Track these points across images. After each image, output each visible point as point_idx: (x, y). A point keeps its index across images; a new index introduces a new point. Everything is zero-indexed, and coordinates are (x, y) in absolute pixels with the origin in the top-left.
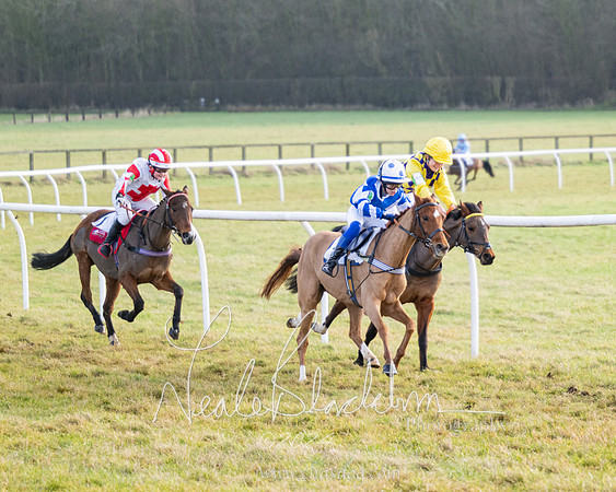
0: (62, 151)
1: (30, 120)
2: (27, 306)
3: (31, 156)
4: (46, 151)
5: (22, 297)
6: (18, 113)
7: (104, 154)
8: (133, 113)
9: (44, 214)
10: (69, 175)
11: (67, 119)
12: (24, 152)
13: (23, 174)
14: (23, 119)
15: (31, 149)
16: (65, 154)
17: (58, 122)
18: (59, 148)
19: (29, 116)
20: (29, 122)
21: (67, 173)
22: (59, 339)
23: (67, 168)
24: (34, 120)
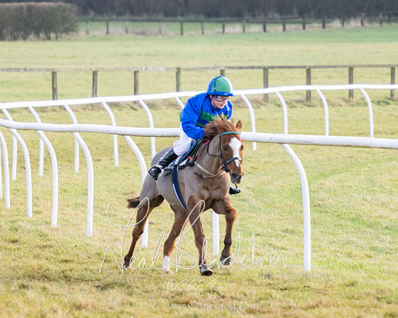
0: (259, 68)
1: (221, 30)
3: (222, 72)
4: (240, 68)
6: (208, 22)
7: (308, 72)
8: (343, 23)
10: (266, 96)
11: (265, 30)
12: (214, 68)
14: (212, 29)
16: (262, 71)
17: (253, 33)
18: (256, 64)
19: (220, 26)
20: (219, 33)
21: (264, 94)
22: (255, 292)
23: (264, 88)
24: (226, 30)
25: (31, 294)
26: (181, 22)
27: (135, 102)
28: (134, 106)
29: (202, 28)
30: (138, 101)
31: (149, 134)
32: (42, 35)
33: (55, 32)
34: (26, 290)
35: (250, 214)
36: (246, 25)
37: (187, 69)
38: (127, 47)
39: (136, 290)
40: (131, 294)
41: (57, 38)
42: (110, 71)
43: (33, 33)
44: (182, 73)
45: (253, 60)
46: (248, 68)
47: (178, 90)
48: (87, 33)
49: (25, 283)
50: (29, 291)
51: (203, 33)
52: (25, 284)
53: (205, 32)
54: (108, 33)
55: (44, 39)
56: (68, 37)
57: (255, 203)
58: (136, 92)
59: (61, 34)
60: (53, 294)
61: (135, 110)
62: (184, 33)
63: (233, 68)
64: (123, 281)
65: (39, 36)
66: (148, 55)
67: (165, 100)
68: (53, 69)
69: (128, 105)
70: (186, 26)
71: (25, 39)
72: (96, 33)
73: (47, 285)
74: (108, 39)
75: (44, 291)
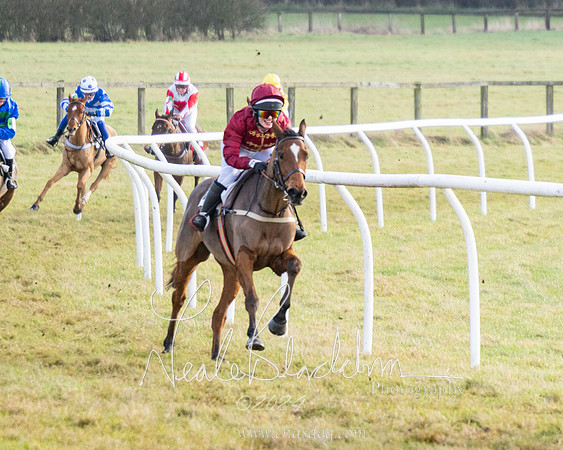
0: (539, 83)
1: (483, 27)
2: (477, 360)
3: (484, 90)
4: (511, 84)
5: (468, 344)
6: (462, 13)
9: (506, 195)
10: (550, 126)
11: (548, 27)
12: (471, 84)
13: (470, 124)
14: (469, 24)
15: (484, 79)
16: (544, 88)
17: (531, 31)
18: (534, 78)
19: (481, 20)
20: (479, 31)
21: (548, 124)
22: (534, 422)
23: (548, 114)
24: (490, 27)
25: (195, 424)
26: (422, 14)
27: (351, 135)
28: (351, 141)
29: (454, 23)
30: (357, 133)
31: (374, 183)
32: (211, 33)
33: (231, 27)
34: (188, 418)
35: (526, 305)
36: (520, 19)
37: (431, 86)
38: (339, 51)
39: (354, 418)
40: (347, 425)
41: (233, 37)
42: (313, 87)
43: (197, 28)
44: (424, 91)
45: (531, 73)
46: (523, 83)
47: (417, 116)
48: (280, 29)
49: (187, 407)
50: (193, 420)
51: (454, 31)
52: (187, 409)
53: (458, 29)
54: (310, 29)
55: (213, 39)
56: (250, 35)
57: (533, 287)
58: (353, 120)
59: (239, 31)
60: (228, 425)
61: (352, 146)
62: (426, 31)
63: (500, 84)
64: (335, 406)
65: (206, 34)
66: (371, 63)
67: (397, 132)
68: (228, 84)
69: (342, 139)
70: (429, 20)
71: (184, 38)
72: (292, 30)
73: (220, 411)
74: (310, 40)
75: (214, 419)
